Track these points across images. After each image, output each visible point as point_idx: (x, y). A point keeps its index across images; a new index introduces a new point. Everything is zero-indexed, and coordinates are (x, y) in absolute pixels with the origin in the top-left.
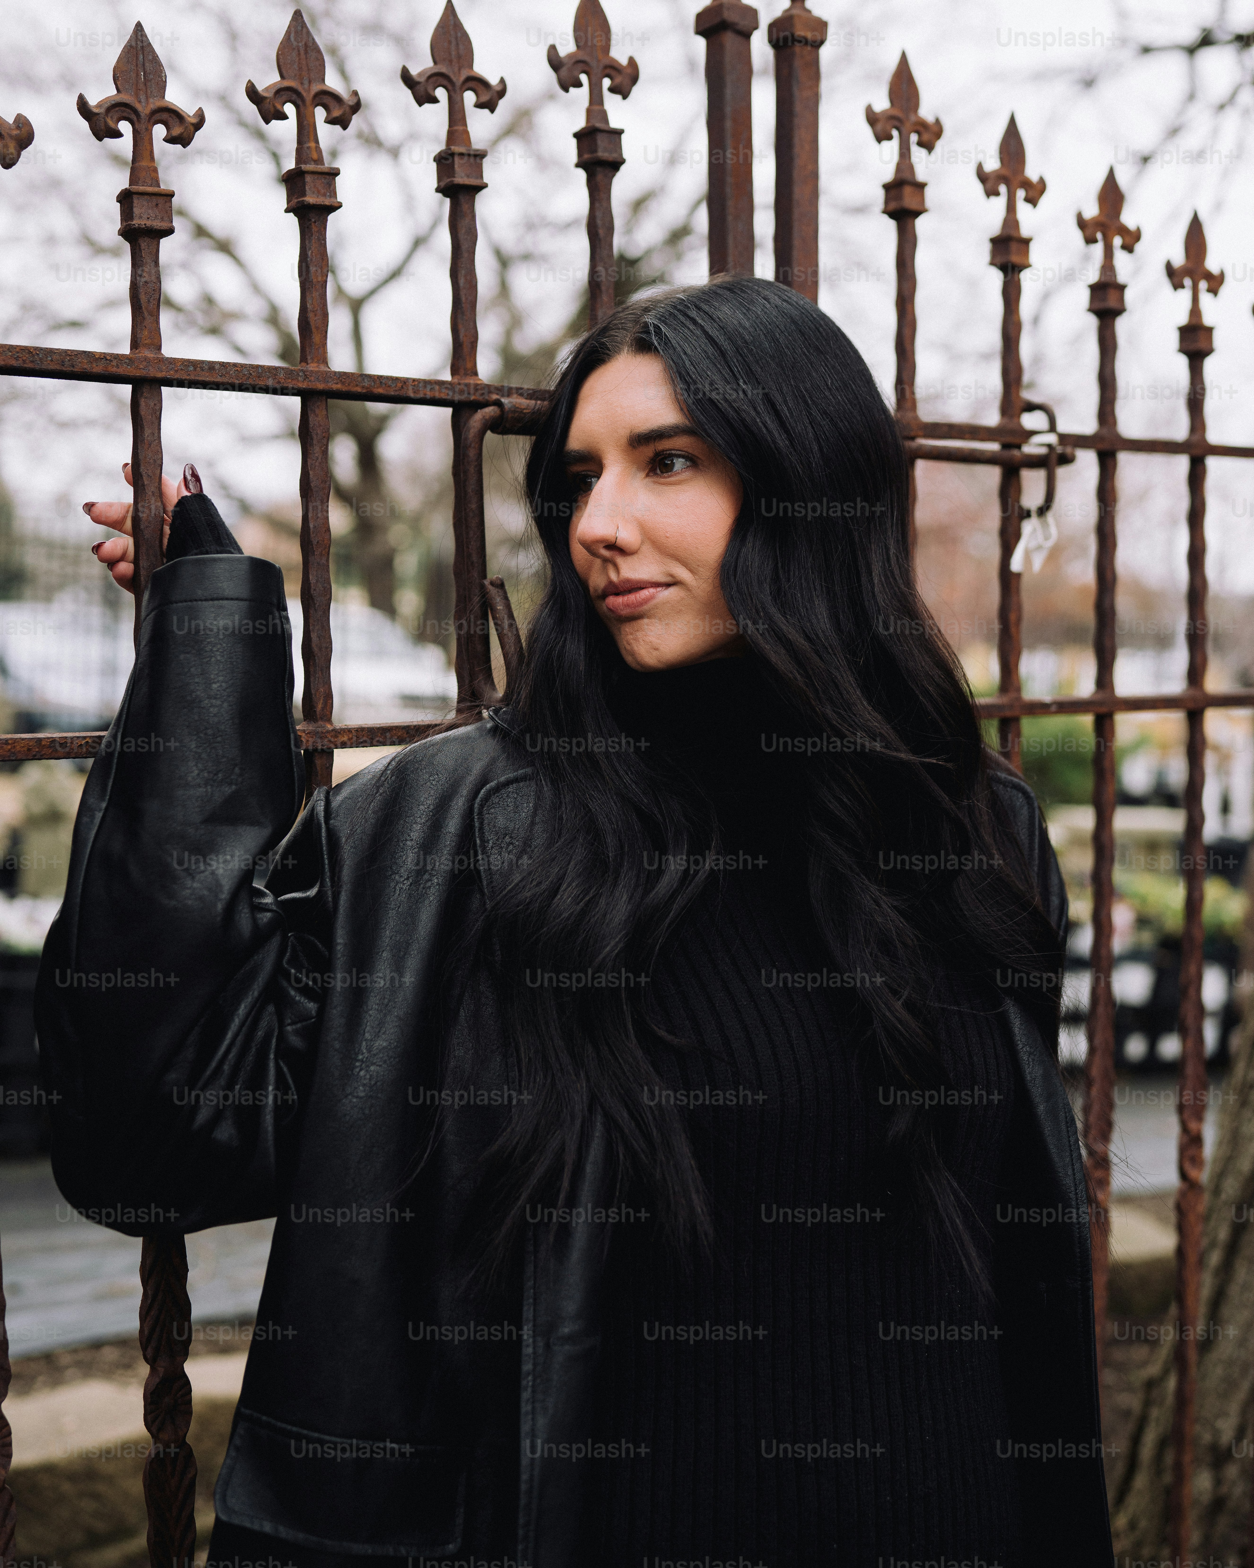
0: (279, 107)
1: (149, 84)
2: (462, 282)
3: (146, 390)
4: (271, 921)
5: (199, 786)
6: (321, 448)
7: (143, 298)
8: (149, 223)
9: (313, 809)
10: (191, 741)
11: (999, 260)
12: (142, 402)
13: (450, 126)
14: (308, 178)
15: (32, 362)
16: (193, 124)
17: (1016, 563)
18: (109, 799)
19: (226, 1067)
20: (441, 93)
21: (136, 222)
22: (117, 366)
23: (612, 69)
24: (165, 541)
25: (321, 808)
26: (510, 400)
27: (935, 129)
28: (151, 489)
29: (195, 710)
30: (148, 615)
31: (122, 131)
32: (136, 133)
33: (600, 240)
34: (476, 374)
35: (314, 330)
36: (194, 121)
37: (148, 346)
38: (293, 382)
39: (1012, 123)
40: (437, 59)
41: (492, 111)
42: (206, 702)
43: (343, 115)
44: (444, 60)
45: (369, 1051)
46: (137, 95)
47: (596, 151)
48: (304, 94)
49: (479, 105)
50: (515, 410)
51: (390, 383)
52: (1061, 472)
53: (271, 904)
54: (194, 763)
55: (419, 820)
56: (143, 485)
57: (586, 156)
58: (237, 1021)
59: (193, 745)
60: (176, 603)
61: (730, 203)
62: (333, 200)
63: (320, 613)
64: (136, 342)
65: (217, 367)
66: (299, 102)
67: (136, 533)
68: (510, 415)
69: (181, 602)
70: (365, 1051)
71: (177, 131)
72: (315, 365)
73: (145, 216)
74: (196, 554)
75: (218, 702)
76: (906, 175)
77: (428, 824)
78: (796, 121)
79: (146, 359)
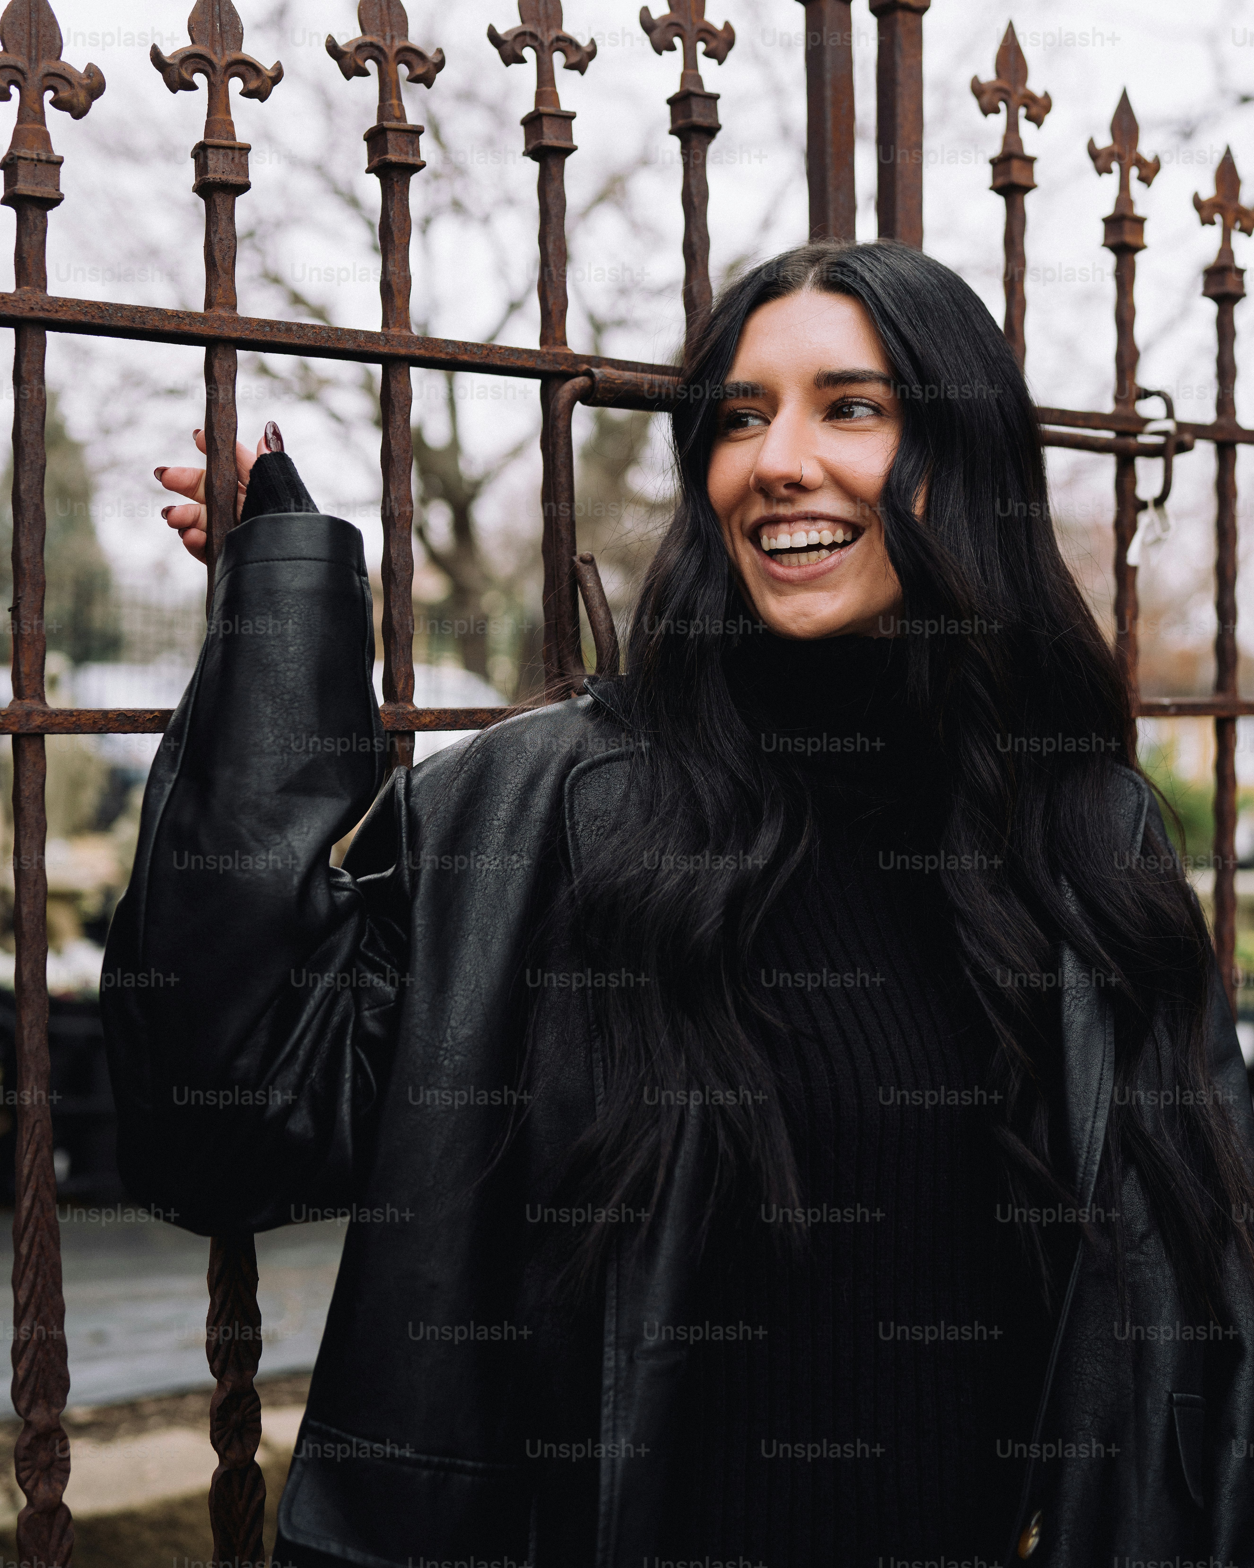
0: (360, 62)
1: (225, 35)
2: (550, 248)
3: (220, 350)
4: (348, 899)
5: (275, 753)
6: (402, 416)
7: (218, 255)
8: (224, 177)
9: (393, 787)
10: (266, 706)
11: (1112, 240)
12: (216, 364)
13: (538, 87)
14: (390, 136)
15: (101, 317)
16: (271, 78)
17: (1133, 556)
18: (180, 770)
19: (301, 1053)
20: (529, 53)
21: (211, 176)
22: (190, 325)
23: (707, 33)
24: (240, 508)
25: (401, 785)
26: (601, 370)
27: (1045, 102)
28: (224, 454)
29: (272, 674)
30: (222, 579)
31: (197, 84)
32: (211, 85)
33: (695, 208)
34: (565, 343)
35: (396, 293)
36: (272, 74)
37: (222, 305)
38: (374, 346)
39: (1124, 100)
40: (525, 18)
41: (582, 73)
42: (283, 665)
43: (427, 73)
44: (532, 19)
45: (454, 1038)
46: (213, 47)
47: (690, 116)
48: (386, 50)
49: (569, 67)
50: (607, 380)
51: (475, 350)
52: (1180, 461)
53: (349, 883)
54: (270, 729)
55: (506, 798)
56: (217, 450)
57: (680, 122)
58: (312, 1003)
59: (269, 710)
60: (252, 563)
61: (830, 174)
62: (415, 158)
63: (401, 589)
64: (210, 301)
65: (294, 328)
66: (381, 59)
67: (209, 500)
68: (601, 385)
69: (257, 562)
70: (449, 1039)
71: (254, 84)
72: (398, 329)
73: (220, 171)
74: (274, 512)
75: (296, 666)
76: (1014, 149)
77: (517, 802)
78: (899, 90)
79: (220, 318)
